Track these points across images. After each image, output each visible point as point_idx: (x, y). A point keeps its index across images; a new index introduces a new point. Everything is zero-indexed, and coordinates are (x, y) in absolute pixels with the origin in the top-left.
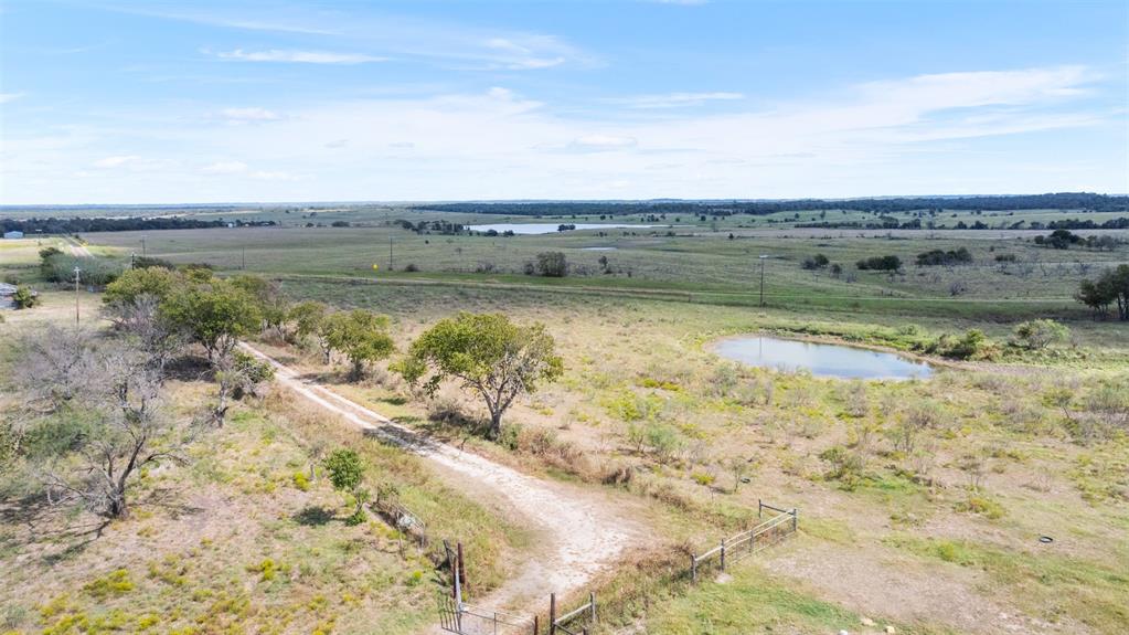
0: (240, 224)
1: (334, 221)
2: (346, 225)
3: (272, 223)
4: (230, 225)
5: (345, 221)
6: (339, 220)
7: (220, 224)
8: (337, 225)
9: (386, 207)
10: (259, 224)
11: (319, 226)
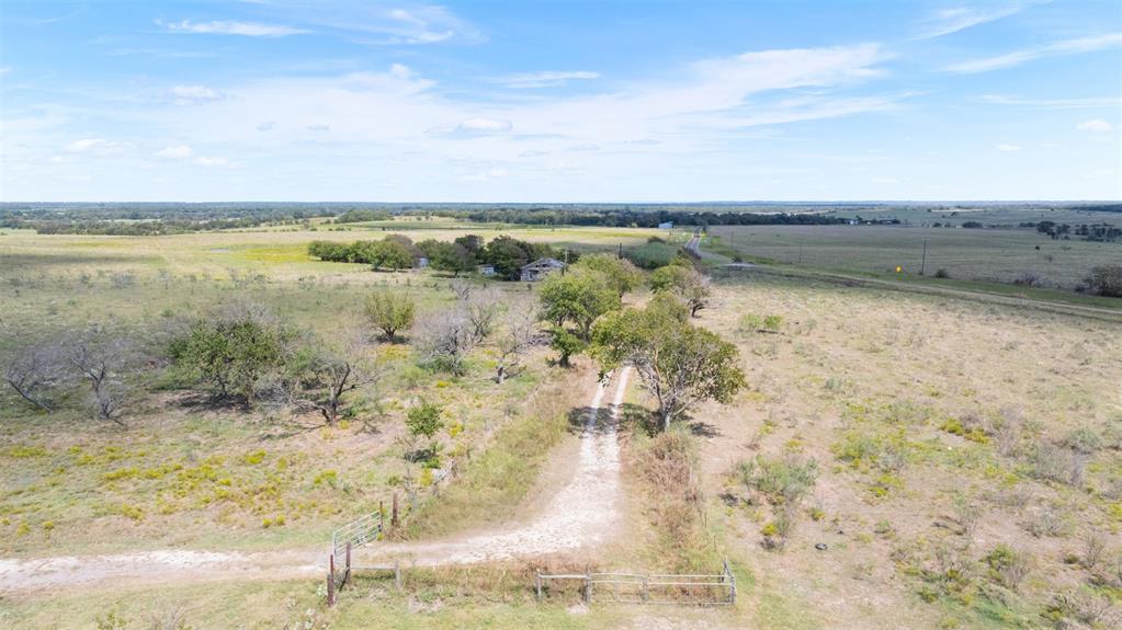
0: (861, 222)
1: (966, 221)
2: (978, 226)
3: (896, 222)
4: (852, 223)
5: (977, 221)
6: (972, 221)
7: (843, 221)
8: (968, 225)
9: (1047, 207)
10: (881, 223)
11: (948, 226)
